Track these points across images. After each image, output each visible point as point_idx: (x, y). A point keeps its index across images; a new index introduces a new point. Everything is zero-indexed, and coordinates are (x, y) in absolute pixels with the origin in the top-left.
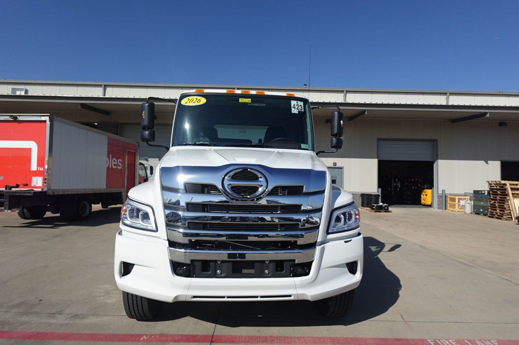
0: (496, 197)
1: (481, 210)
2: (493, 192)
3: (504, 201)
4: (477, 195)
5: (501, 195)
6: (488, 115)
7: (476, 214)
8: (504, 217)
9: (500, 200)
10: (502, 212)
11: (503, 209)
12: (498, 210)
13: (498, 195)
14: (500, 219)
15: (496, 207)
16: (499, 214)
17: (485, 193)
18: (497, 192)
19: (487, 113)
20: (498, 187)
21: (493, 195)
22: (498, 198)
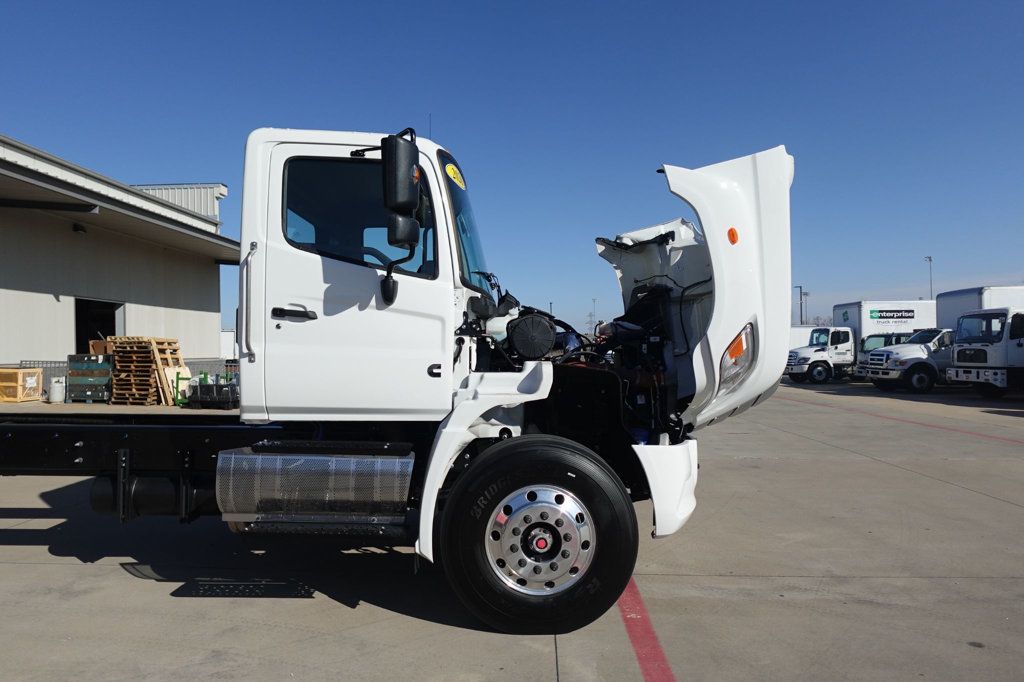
0: (129, 367)
1: (89, 393)
2: (120, 357)
3: (148, 371)
4: (79, 365)
5: (138, 362)
6: (96, 211)
7: (74, 401)
8: (149, 400)
9: (136, 371)
10: (143, 393)
11: (144, 385)
12: (134, 390)
13: (132, 362)
14: (142, 404)
15: (131, 385)
16: (137, 396)
17: (97, 360)
18: (131, 357)
19: (95, 206)
20: (135, 349)
21: (119, 362)
22: (133, 367)
